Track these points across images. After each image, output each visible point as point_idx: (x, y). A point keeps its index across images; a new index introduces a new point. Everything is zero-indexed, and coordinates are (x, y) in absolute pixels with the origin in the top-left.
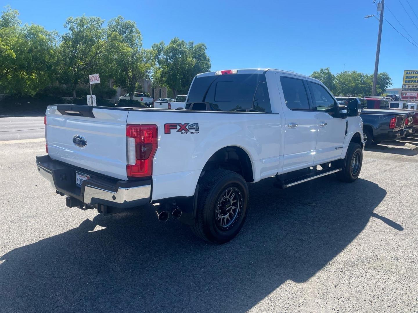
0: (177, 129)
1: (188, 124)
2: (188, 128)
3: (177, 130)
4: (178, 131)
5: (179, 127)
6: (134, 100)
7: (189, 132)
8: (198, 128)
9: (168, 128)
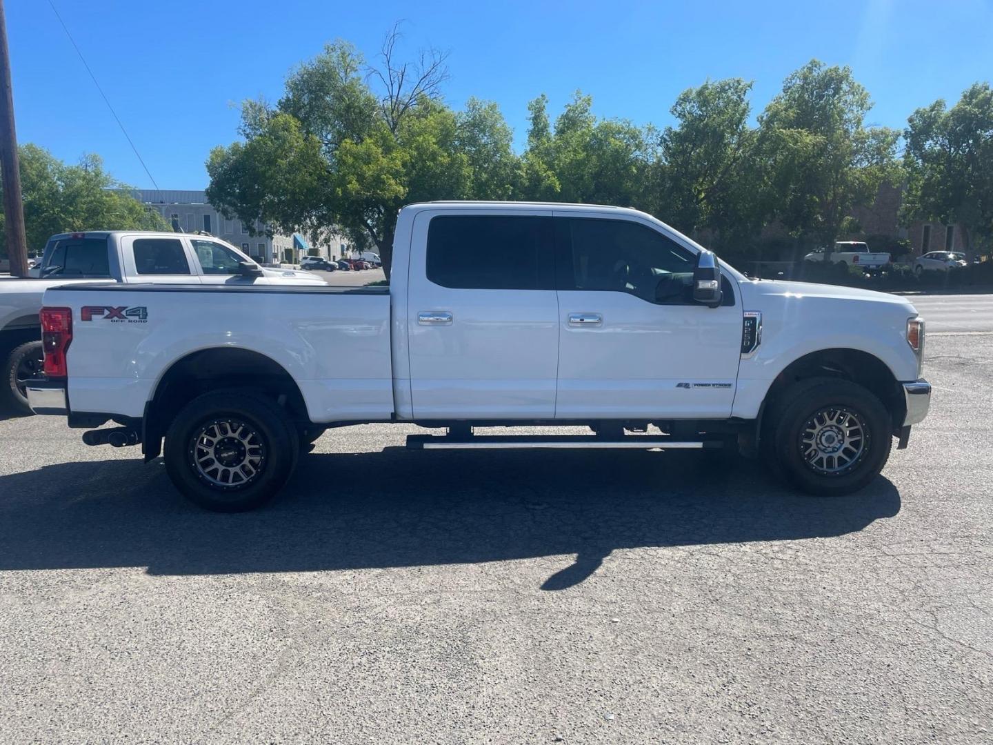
0: (103, 314)
1: (127, 307)
2: (125, 315)
3: (103, 316)
4: (105, 318)
5: (107, 313)
6: (832, 262)
7: (127, 320)
8: (147, 315)
9: (88, 313)
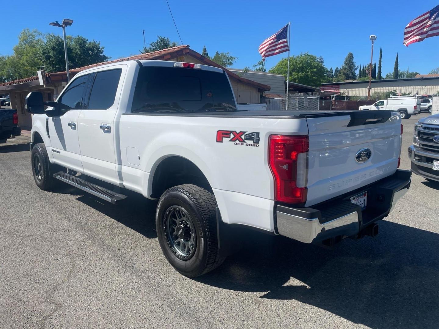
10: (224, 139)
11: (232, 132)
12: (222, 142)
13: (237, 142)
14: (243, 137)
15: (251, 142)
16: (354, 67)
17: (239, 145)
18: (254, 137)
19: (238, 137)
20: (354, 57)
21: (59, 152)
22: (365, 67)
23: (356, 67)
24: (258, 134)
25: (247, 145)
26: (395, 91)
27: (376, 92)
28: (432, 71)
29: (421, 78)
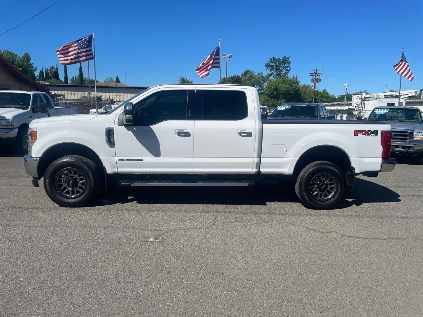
10: (359, 134)
11: (364, 131)
12: (358, 135)
13: (366, 135)
14: (370, 133)
15: (374, 135)
16: (33, 68)
17: (368, 136)
18: (375, 132)
19: (367, 133)
20: (31, 57)
21: (142, 160)
22: (47, 69)
23: (35, 68)
24: (377, 131)
25: (372, 136)
26: (101, 96)
27: (84, 96)
28: (106, 79)
29: (115, 86)
